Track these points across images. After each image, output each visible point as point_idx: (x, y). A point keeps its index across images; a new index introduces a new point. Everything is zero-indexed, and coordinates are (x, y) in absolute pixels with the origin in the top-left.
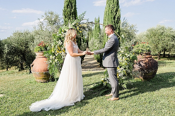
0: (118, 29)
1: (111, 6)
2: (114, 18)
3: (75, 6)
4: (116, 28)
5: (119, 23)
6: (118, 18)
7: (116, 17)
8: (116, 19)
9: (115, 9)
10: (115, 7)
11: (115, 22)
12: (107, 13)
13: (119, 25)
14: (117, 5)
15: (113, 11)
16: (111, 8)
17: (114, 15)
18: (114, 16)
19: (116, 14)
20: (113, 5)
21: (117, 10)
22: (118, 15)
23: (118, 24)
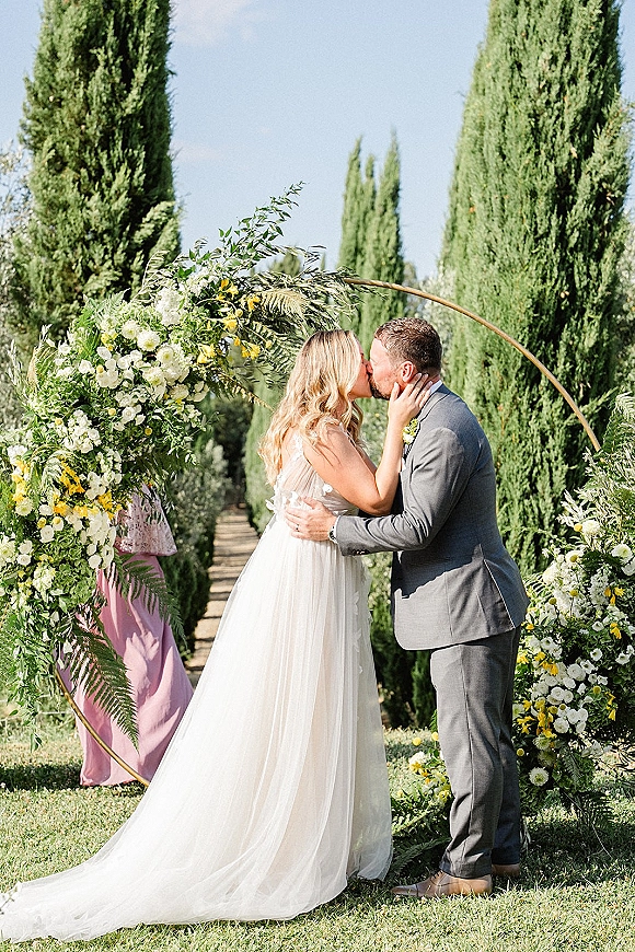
0: (597, 308)
1: (537, 64)
2: (562, 197)
3: (160, 47)
4: (572, 297)
5: (608, 254)
6: (599, 199)
7: (584, 188)
8: (580, 211)
9: (578, 98)
10: (573, 80)
11: (562, 239)
12: (492, 138)
13: (606, 268)
14: (602, 62)
15: (547, 122)
16: (533, 85)
17: (563, 161)
18: (562, 178)
19: (587, 151)
20: (554, 60)
21: (593, 117)
22: (606, 170)
23: (599, 256)
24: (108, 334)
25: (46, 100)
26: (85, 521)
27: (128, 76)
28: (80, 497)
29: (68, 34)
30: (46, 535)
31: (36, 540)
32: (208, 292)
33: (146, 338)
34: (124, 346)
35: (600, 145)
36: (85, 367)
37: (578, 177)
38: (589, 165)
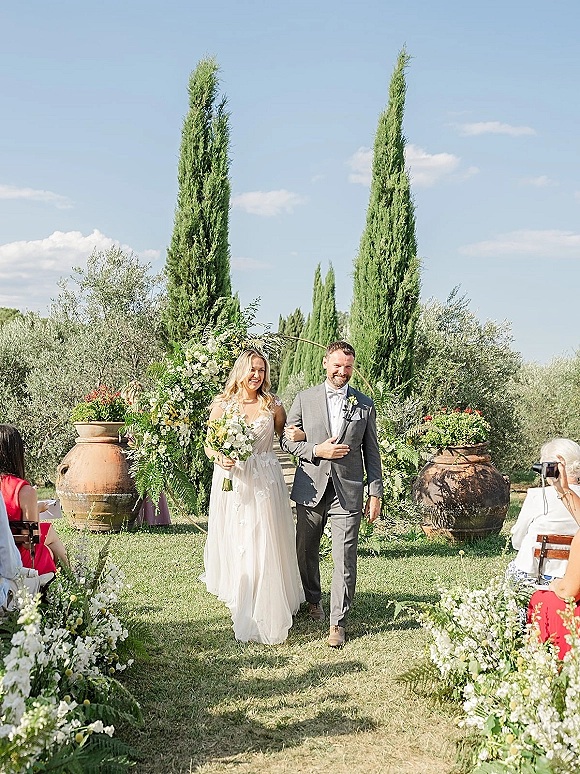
0: (406, 344)
1: (380, 243)
2: (391, 298)
3: (223, 234)
4: (395, 340)
5: (410, 321)
6: (407, 299)
7: (400, 294)
8: (398, 304)
9: (397, 257)
10: (395, 250)
11: (391, 315)
12: (362, 272)
13: (409, 327)
14: (407, 242)
15: (384, 267)
16: (378, 252)
17: (391, 283)
18: (390, 290)
19: (402, 279)
20: (387, 242)
21: (403, 265)
22: (409, 287)
23: (406, 323)
24: (188, 356)
25: (175, 257)
26: (178, 427)
27: (209, 246)
28: (176, 418)
29: (183, 230)
30: (163, 432)
31: (159, 434)
32: (227, 340)
33: (203, 358)
34: (195, 361)
35: (406, 277)
36: (179, 369)
37: (397, 290)
38: (401, 285)
